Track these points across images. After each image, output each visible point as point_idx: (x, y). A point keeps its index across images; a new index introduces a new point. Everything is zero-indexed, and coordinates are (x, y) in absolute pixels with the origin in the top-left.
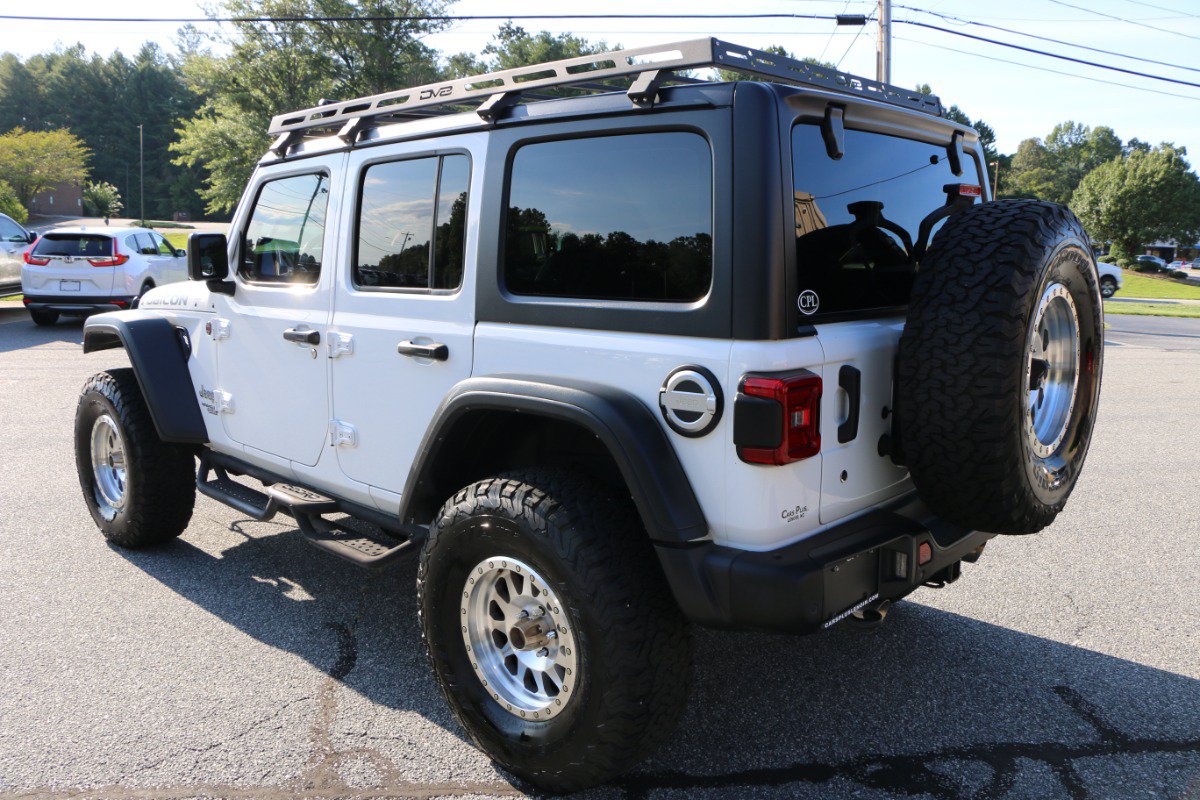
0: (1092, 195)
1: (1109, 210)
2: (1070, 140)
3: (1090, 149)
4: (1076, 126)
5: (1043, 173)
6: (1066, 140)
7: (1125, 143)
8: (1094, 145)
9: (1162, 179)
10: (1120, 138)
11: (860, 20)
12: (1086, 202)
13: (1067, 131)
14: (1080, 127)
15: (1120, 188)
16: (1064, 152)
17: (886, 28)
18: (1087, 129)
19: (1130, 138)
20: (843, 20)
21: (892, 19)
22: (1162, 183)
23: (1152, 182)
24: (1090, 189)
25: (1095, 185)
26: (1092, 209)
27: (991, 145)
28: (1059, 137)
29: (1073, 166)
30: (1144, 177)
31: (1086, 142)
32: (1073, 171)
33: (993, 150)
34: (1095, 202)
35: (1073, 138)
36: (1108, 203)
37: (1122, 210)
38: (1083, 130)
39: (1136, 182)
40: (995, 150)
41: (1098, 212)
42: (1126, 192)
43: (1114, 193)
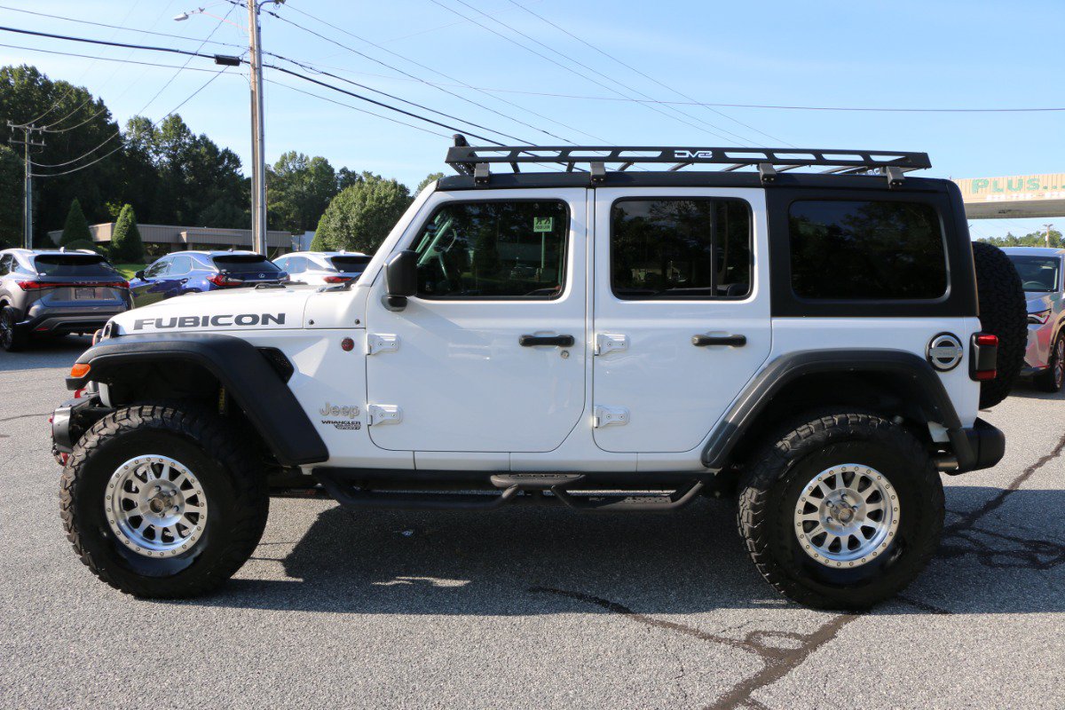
0: (342, 213)
1: (356, 225)
2: (294, 166)
3: (310, 175)
4: (299, 156)
5: (275, 194)
6: (291, 167)
7: (337, 171)
8: (313, 172)
9: (393, 201)
10: (333, 166)
11: (234, 62)
12: (337, 219)
13: (291, 159)
14: (302, 156)
15: (363, 208)
16: (290, 176)
17: (258, 70)
18: (307, 158)
19: (341, 167)
20: (221, 60)
21: (263, 63)
22: (394, 204)
23: (386, 203)
24: (340, 208)
25: (343, 205)
26: (342, 225)
27: (238, 170)
28: (285, 164)
29: (298, 189)
30: (379, 200)
31: (307, 169)
32: (299, 192)
33: (240, 174)
34: (344, 219)
35: (297, 165)
36: (355, 220)
37: (366, 225)
38: (304, 158)
39: (374, 203)
40: (243, 175)
41: (348, 227)
42: (368, 211)
43: (359, 212)
